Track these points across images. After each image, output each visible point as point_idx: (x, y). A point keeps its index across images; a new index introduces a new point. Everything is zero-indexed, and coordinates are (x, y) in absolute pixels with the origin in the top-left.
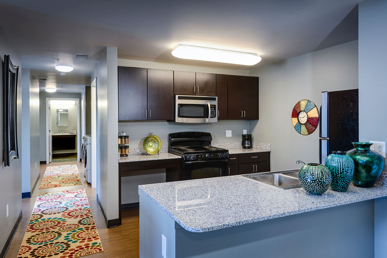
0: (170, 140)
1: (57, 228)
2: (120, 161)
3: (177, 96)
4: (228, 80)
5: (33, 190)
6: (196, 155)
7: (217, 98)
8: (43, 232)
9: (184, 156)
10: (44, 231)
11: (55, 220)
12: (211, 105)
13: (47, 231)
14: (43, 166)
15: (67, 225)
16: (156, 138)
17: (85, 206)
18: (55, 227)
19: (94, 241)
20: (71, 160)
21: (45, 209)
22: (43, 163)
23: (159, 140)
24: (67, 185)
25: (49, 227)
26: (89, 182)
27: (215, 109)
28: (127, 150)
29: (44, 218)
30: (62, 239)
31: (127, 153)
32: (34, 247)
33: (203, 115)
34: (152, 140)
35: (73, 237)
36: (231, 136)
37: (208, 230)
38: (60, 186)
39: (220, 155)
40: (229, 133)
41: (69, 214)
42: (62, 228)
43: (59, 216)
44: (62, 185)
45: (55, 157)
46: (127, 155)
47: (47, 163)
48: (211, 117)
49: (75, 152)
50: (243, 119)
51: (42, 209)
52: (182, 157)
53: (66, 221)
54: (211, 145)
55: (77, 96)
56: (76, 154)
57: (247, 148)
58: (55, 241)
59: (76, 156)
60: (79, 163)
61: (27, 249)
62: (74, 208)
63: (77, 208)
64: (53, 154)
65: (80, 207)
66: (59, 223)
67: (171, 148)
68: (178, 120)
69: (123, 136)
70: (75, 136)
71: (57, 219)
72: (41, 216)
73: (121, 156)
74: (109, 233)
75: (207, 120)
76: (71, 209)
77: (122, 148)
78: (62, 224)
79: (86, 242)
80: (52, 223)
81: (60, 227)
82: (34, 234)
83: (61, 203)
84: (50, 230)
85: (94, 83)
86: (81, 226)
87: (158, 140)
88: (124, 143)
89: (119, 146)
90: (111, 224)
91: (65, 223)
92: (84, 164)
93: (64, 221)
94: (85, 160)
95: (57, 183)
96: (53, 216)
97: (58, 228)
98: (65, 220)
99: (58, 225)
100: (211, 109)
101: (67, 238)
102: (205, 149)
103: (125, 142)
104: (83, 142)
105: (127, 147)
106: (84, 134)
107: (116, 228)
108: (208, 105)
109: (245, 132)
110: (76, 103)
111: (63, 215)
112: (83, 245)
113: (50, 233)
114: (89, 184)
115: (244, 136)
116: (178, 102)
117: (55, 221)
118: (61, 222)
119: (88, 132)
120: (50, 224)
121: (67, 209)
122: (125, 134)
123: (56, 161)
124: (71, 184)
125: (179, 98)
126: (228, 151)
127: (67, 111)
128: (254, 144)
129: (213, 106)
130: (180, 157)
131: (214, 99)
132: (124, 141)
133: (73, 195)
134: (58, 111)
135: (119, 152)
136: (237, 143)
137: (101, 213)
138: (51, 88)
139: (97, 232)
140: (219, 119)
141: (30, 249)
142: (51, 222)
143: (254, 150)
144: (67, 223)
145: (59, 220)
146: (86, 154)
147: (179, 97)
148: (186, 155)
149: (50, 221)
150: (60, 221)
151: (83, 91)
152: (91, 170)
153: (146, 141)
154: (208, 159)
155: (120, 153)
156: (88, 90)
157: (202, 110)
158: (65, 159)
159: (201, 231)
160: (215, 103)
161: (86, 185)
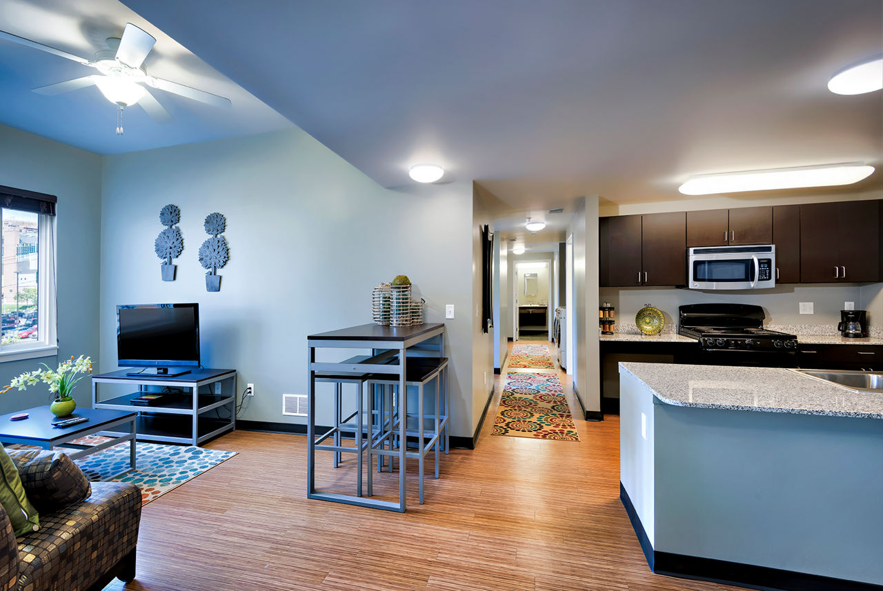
0: (680, 315)
1: (528, 408)
2: (602, 339)
3: (691, 250)
4: (801, 213)
5: (502, 367)
6: (725, 339)
7: (773, 247)
9: (701, 340)
10: (516, 408)
11: (527, 400)
12: (759, 260)
13: (519, 409)
14: (510, 343)
15: (539, 408)
16: (656, 312)
17: (559, 393)
18: (526, 407)
19: (569, 429)
20: (542, 340)
21: (515, 388)
22: (510, 340)
23: (661, 315)
24: (538, 367)
25: (521, 406)
26: (563, 367)
27: (770, 266)
28: (612, 326)
29: (516, 397)
30: (534, 419)
31: (612, 330)
32: (508, 420)
33: (743, 277)
34: (650, 314)
35: (546, 420)
36: (813, 313)
37: (690, 405)
38: (529, 367)
39: (776, 343)
40: (807, 308)
41: (540, 397)
42: (534, 409)
43: (531, 397)
44: (532, 366)
45: (522, 333)
46: (612, 334)
47: (514, 340)
48: (759, 280)
49: (545, 330)
50: (840, 281)
51: (513, 388)
52: (699, 341)
53: (539, 404)
54: (762, 325)
55: (549, 256)
56: (547, 332)
57: (851, 335)
58: (528, 420)
59: (547, 335)
60: (550, 344)
61: (502, 420)
62: (546, 392)
63: (550, 393)
64: (520, 331)
65: (552, 392)
66: (531, 404)
67: (683, 327)
68: (692, 284)
69: (606, 308)
70: (546, 308)
72: (512, 394)
73: (603, 333)
74: (588, 426)
75: (752, 285)
76: (543, 393)
77: (605, 323)
78: (534, 406)
79: (560, 428)
81: (532, 408)
82: (507, 409)
83: (531, 385)
84: (522, 408)
85: (569, 240)
86: (555, 412)
87: (659, 315)
88: (607, 317)
89: (600, 321)
90: (590, 416)
91: (537, 405)
92: (557, 344)
94: (558, 339)
95: (526, 364)
96: (524, 396)
97: (530, 408)
99: (530, 406)
100: (760, 267)
101: (539, 419)
102: (748, 332)
103: (609, 316)
104: (555, 316)
105: (611, 322)
106: (556, 306)
107: (597, 423)
108: (753, 260)
109: (849, 306)
110: (547, 265)
111: (534, 397)
112: (557, 429)
114: (564, 370)
115: (844, 314)
116: (693, 258)
119: (563, 302)
121: (539, 392)
122: (609, 305)
123: (523, 339)
124: (542, 366)
125: (696, 252)
126: (795, 337)
127: (536, 275)
128: (873, 330)
129: (765, 261)
130: (697, 341)
131: (769, 249)
132: (607, 314)
133: (545, 379)
134: (525, 276)
135: (600, 327)
136: (827, 326)
137: (578, 403)
138: (519, 248)
139: (573, 422)
140: (777, 281)
141: (505, 421)
142: (523, 402)
143: (873, 341)
144: (539, 406)
145: (530, 401)
146: (560, 331)
147: (694, 250)
148: (706, 339)
149: (522, 400)
151: (557, 250)
152: (565, 351)
153: (640, 316)
154: (750, 346)
155: (601, 330)
156: (563, 248)
157: (742, 268)
158: (534, 338)
159: (681, 405)
160: (771, 255)
161: (560, 370)
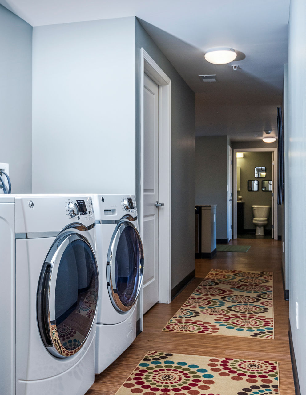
1: (232, 315)
8: (250, 314)
11: (231, 326)
13: (245, 314)
15: (217, 315)
18: (234, 316)
25: (241, 318)
29: (249, 332)
30: (228, 304)
35: (215, 303)
42: (224, 313)
53: (215, 320)
58: (235, 304)
66: (226, 320)
71: (228, 326)
78: (223, 318)
80: (236, 322)
81: (227, 315)
84: (240, 315)
91: (217, 317)
93: (218, 321)
98: (215, 322)
99: (228, 318)
101: (222, 304)
113: (241, 312)
117: (232, 323)
118: (223, 320)
120: (239, 322)
142: (238, 324)
145: (226, 324)
149: (239, 326)
150: (224, 322)
